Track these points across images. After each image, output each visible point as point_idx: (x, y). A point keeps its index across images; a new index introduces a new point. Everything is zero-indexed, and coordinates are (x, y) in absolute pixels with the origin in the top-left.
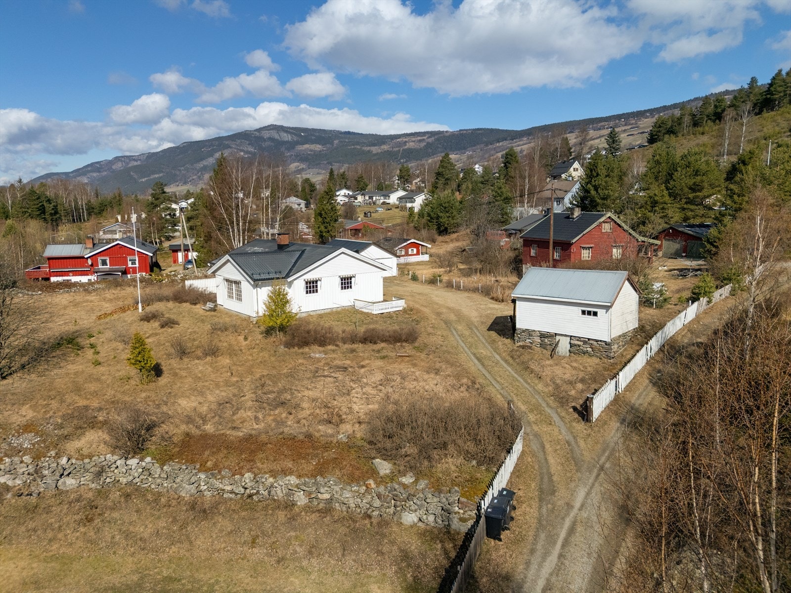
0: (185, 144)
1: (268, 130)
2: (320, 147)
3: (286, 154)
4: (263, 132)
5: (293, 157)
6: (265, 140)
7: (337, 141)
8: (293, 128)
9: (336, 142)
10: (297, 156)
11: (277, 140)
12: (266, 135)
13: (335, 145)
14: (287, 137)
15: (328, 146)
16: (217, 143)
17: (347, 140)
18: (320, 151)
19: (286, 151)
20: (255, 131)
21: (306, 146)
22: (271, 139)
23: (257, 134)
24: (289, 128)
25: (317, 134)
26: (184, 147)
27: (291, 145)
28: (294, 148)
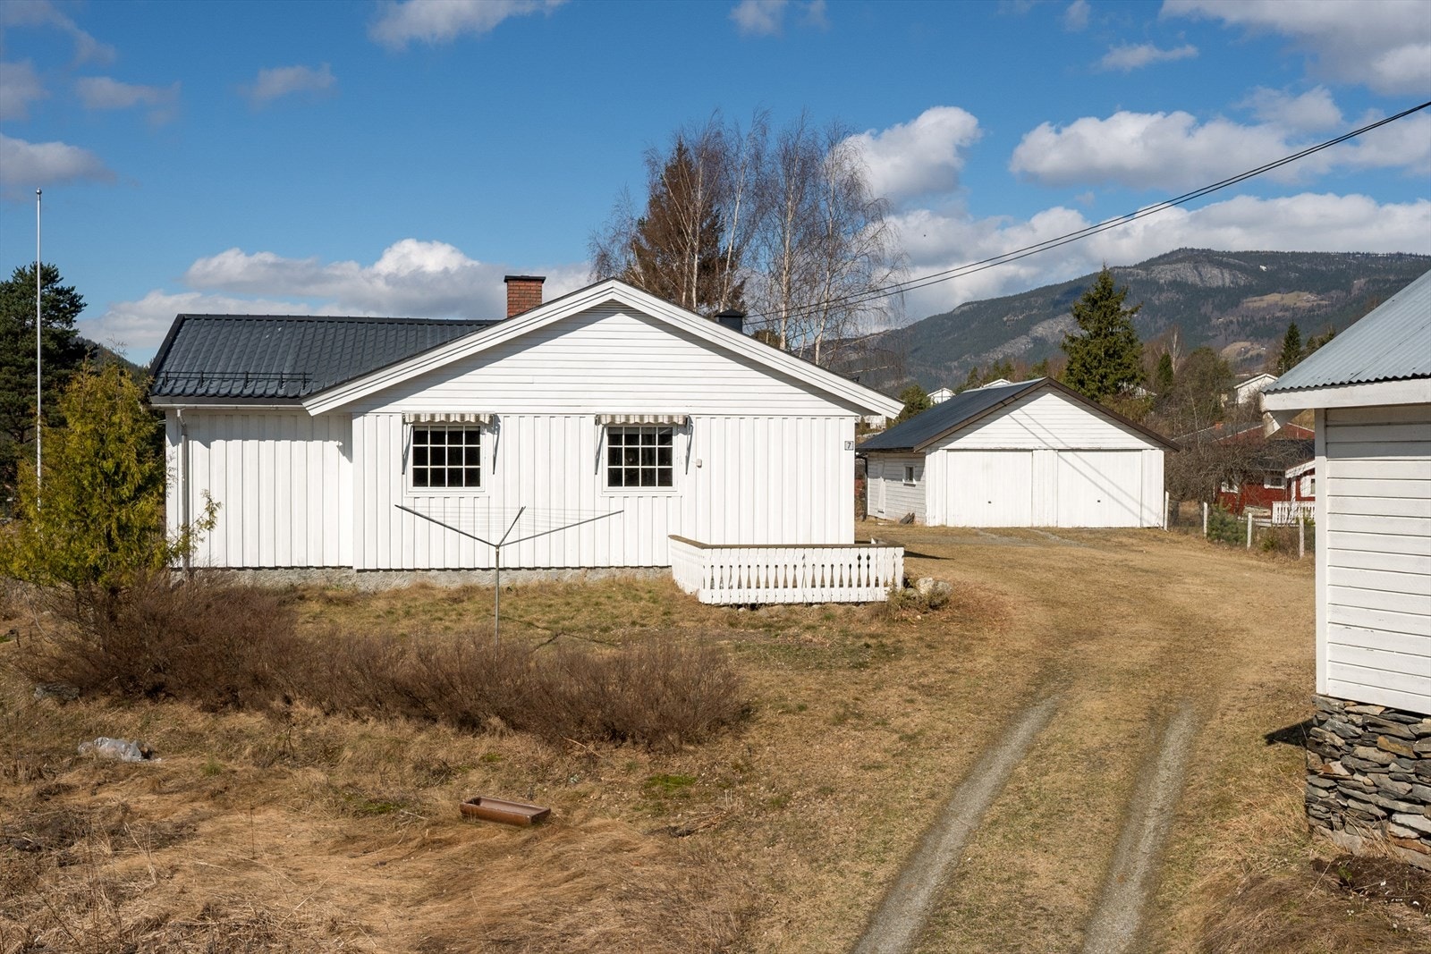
0: (966, 308)
1: (1170, 263)
2: (1312, 298)
3: (1214, 321)
4: (1157, 269)
5: (1235, 327)
6: (1160, 289)
7: (1363, 281)
8: (1238, 255)
9: (1359, 283)
10: (1243, 325)
11: (1194, 286)
12: (1165, 275)
13: (1355, 292)
14: (1217, 277)
15: (1334, 293)
16: (1040, 300)
17: (1392, 277)
18: (1311, 310)
19: (1216, 313)
20: (1136, 267)
21: (1274, 298)
22: (1177, 285)
23: (1142, 273)
24: (1229, 255)
25: (1306, 266)
26: (963, 313)
27: (1230, 298)
28: (1236, 304)
